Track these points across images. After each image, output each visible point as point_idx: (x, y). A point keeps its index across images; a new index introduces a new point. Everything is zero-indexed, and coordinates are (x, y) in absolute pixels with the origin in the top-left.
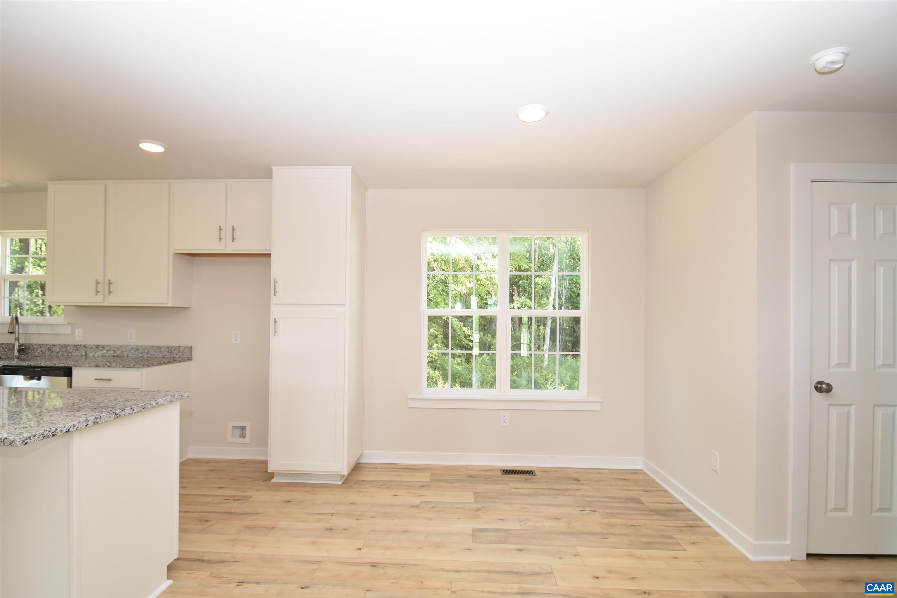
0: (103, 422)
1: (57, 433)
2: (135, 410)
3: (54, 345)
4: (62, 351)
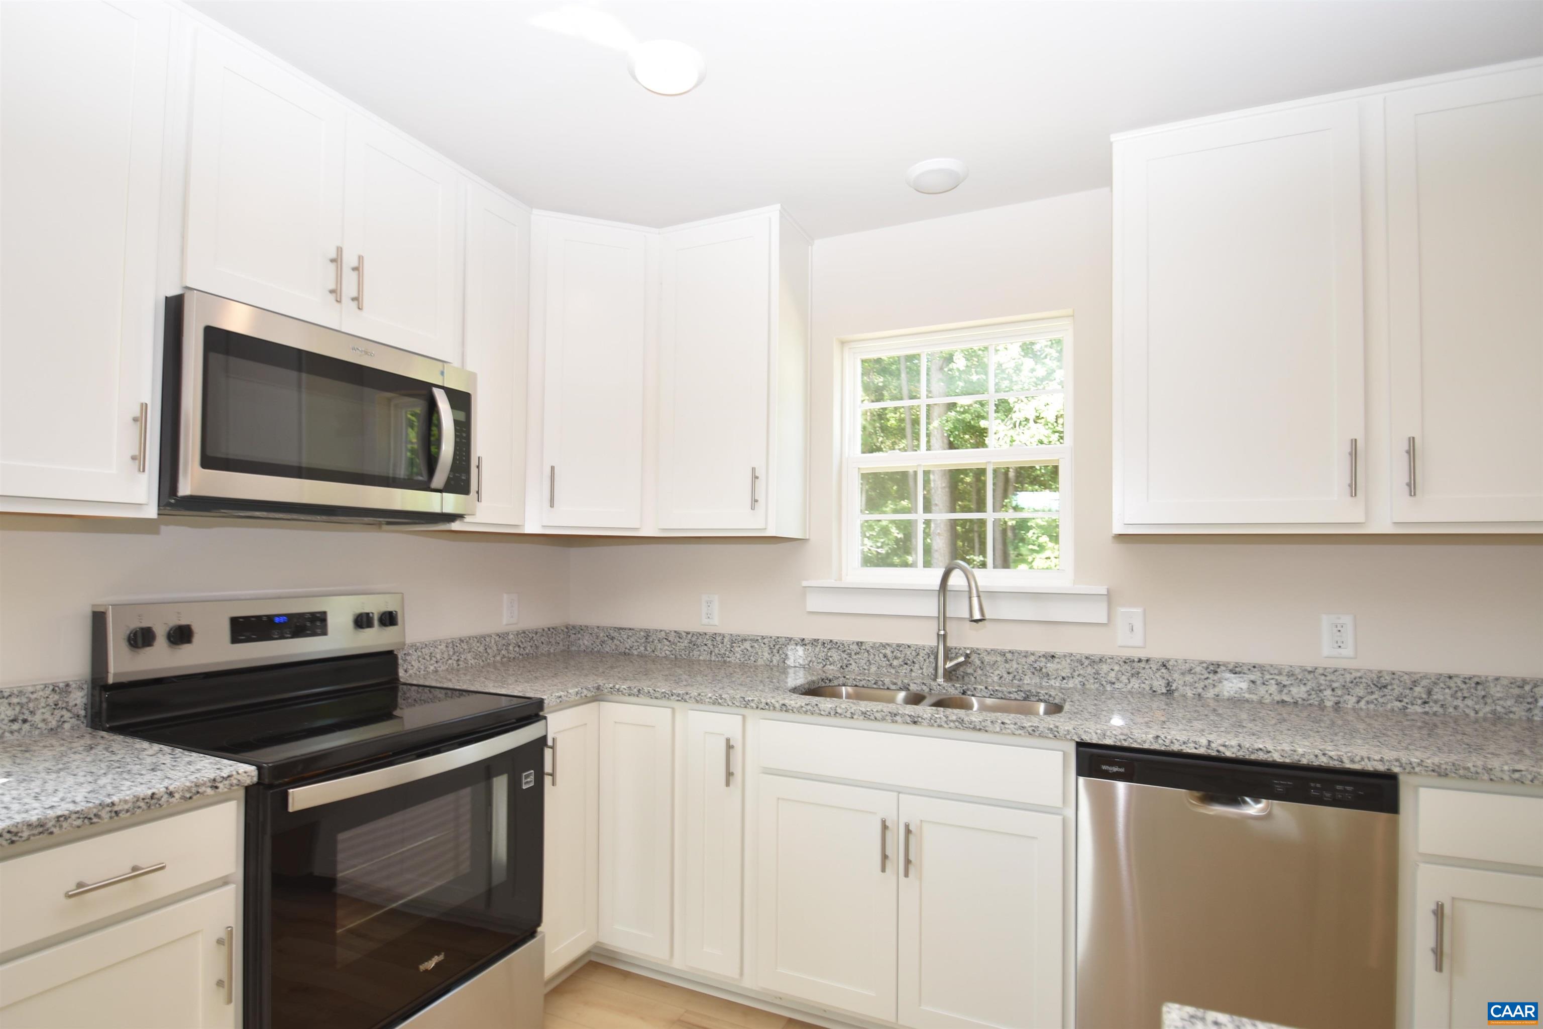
3: (1053, 657)
4: (1079, 675)
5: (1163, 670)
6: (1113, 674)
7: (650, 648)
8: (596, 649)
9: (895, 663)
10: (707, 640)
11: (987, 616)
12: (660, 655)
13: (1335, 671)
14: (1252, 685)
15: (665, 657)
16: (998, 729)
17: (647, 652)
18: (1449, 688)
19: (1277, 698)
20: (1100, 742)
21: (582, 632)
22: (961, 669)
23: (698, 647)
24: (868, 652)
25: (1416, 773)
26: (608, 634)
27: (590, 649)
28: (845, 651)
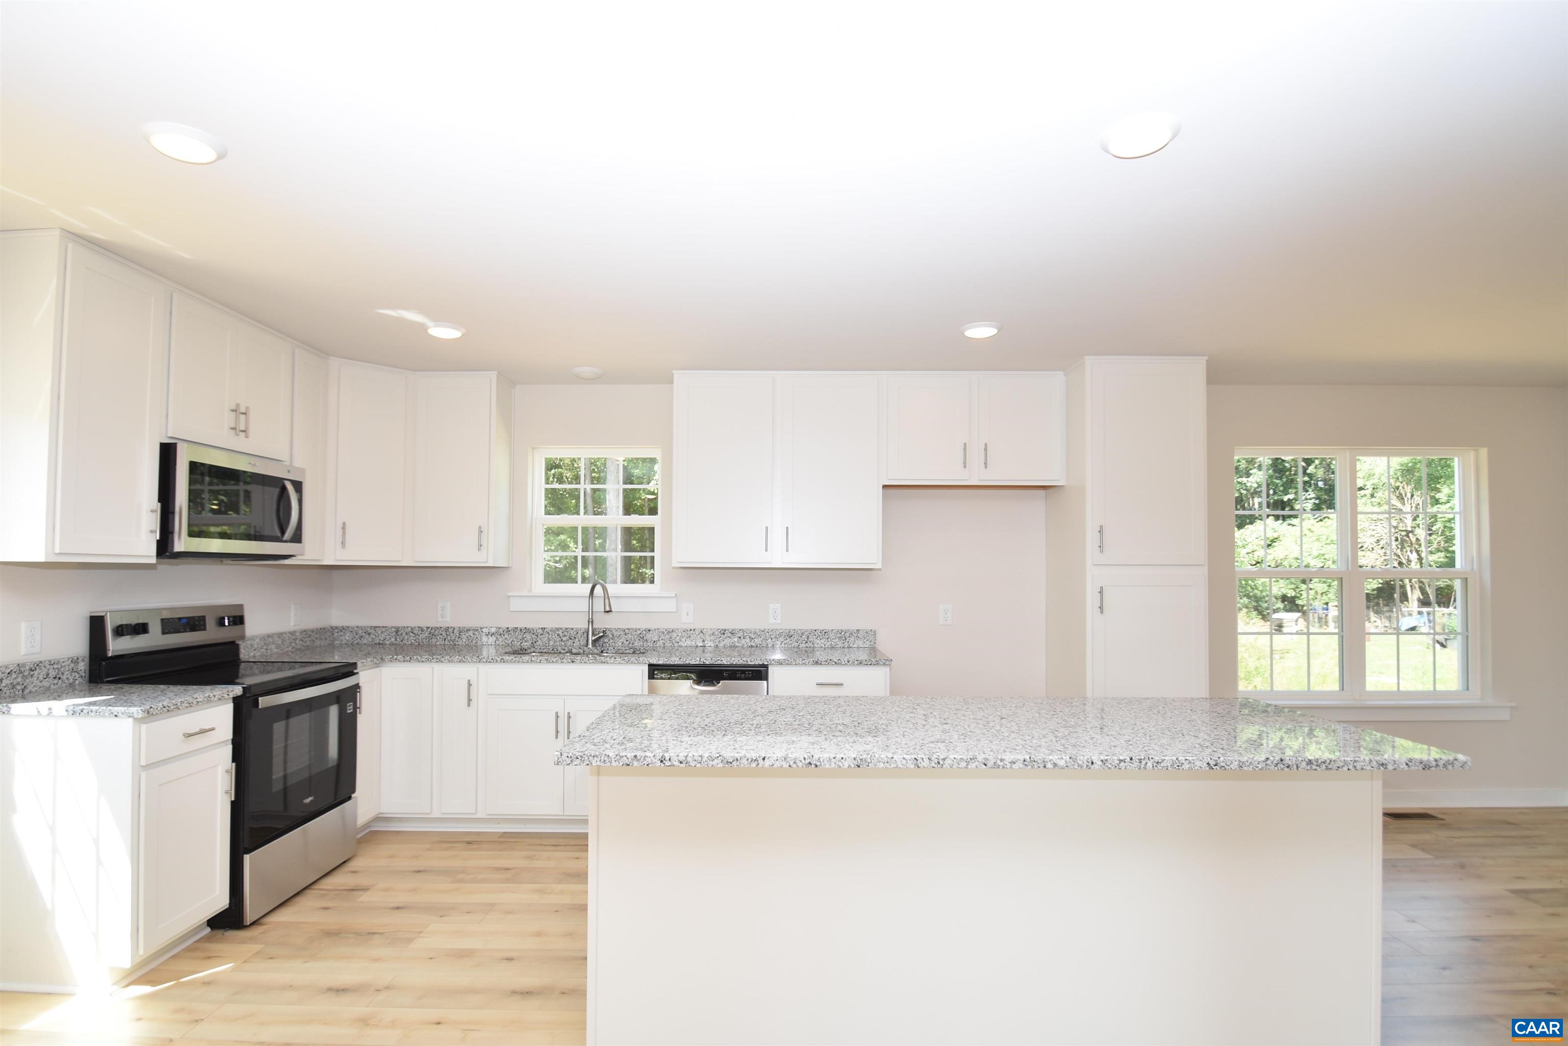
3: (649, 630)
4: (662, 639)
5: (701, 634)
6: (678, 638)
7: (399, 638)
8: (355, 642)
9: (564, 639)
10: (442, 631)
11: (613, 610)
12: (407, 643)
13: (772, 630)
14: (739, 639)
15: (411, 644)
16: (613, 661)
17: (397, 642)
18: (815, 635)
19: (750, 644)
20: (657, 663)
21: (344, 631)
22: (602, 640)
23: (435, 636)
24: (548, 633)
25: (772, 664)
26: (365, 631)
27: (350, 643)
28: (534, 634)
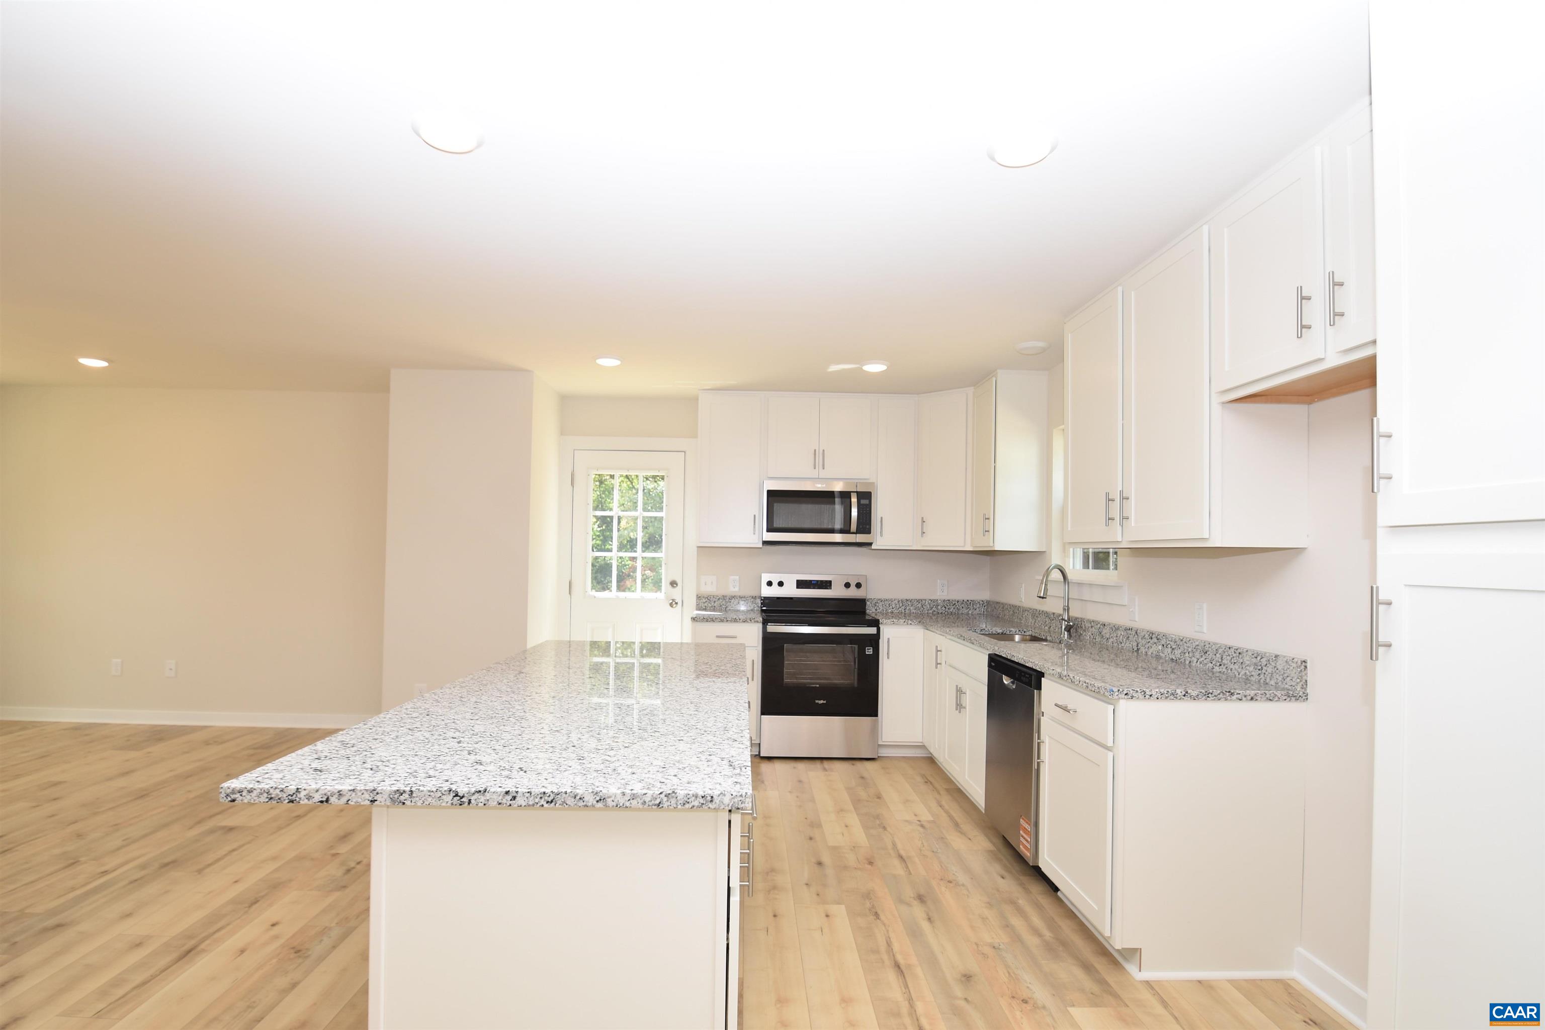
0: (419, 804)
1: (300, 798)
2: (517, 799)
18: (1229, 655)
